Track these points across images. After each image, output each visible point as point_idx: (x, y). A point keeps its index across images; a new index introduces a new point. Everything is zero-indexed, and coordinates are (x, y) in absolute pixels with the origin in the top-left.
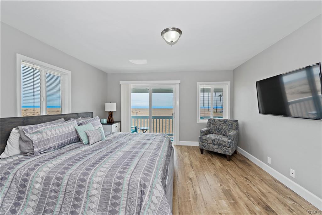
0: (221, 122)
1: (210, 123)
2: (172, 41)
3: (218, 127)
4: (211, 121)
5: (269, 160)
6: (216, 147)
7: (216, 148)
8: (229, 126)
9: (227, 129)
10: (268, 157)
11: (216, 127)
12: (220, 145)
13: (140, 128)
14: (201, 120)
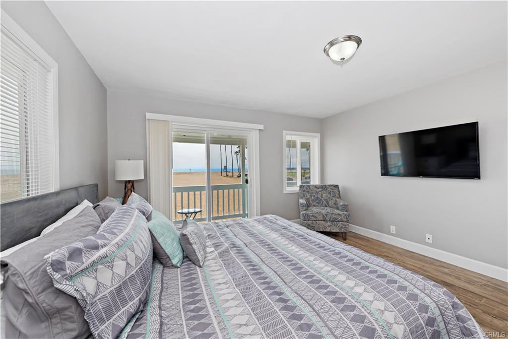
0: (318, 188)
1: (304, 191)
2: (344, 59)
3: (316, 196)
4: (305, 189)
5: (393, 229)
6: (329, 224)
7: (329, 226)
8: (330, 193)
9: (329, 198)
10: (391, 226)
11: (314, 196)
12: (333, 221)
13: (180, 211)
14: (288, 188)
